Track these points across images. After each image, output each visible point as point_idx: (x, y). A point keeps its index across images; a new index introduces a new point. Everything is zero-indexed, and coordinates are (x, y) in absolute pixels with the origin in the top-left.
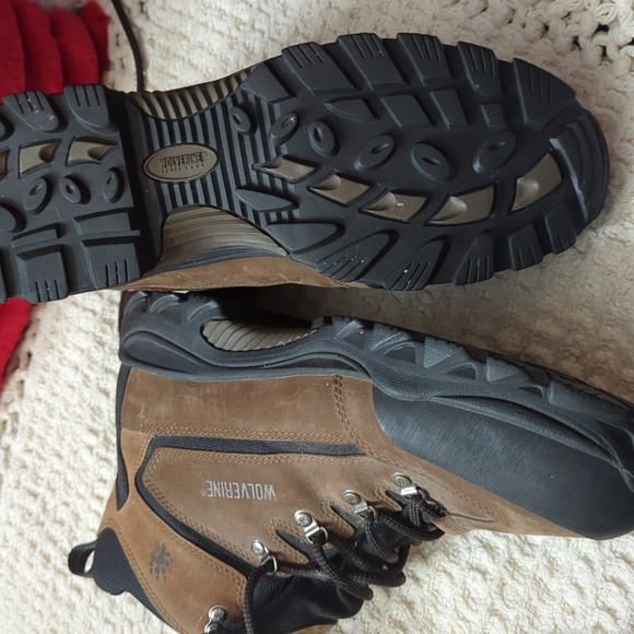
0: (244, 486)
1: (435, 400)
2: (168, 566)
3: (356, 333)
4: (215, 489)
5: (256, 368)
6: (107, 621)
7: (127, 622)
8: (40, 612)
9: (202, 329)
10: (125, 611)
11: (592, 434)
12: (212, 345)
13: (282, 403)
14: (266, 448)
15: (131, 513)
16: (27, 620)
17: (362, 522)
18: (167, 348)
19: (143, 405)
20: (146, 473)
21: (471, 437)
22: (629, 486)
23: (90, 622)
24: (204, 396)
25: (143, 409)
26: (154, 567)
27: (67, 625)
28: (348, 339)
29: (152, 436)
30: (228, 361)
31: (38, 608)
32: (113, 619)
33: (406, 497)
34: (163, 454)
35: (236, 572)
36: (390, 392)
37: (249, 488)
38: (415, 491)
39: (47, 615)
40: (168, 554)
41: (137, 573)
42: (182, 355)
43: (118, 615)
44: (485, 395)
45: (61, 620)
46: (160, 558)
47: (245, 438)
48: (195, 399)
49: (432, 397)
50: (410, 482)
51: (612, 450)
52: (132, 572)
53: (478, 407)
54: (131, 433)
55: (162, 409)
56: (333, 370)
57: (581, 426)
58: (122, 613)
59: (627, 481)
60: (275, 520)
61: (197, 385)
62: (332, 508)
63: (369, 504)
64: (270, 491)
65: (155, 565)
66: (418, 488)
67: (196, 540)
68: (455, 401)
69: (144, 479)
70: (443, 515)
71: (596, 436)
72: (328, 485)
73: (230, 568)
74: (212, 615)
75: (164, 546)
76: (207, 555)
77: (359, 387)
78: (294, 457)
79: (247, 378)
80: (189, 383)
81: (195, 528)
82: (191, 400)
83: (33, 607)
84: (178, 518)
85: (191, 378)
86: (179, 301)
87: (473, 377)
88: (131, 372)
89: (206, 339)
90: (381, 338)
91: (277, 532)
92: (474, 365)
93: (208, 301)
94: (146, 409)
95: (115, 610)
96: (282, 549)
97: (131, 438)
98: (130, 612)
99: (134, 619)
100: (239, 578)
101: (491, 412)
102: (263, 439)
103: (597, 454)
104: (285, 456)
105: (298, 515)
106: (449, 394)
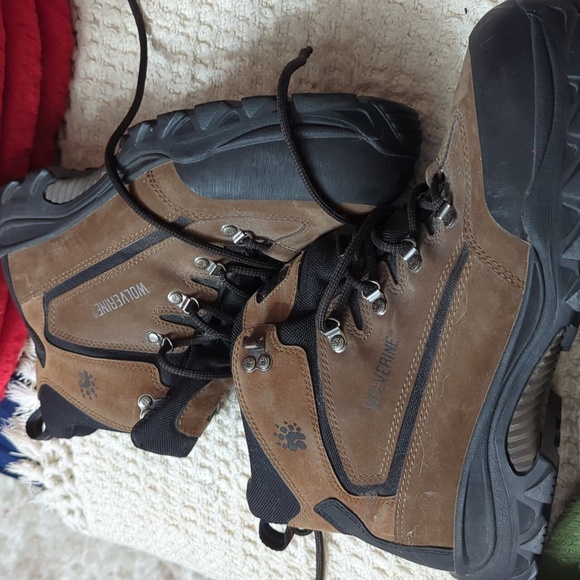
0: (122, 295)
1: (219, 150)
2: (94, 385)
3: (148, 132)
4: (103, 309)
5: (93, 201)
6: (202, 466)
7: (222, 463)
8: (134, 474)
9: (44, 196)
10: (218, 454)
11: (335, 121)
12: (56, 204)
13: (120, 214)
14: (124, 256)
15: (53, 363)
16: (124, 485)
17: (219, 282)
18: (25, 224)
19: (26, 276)
20: (50, 326)
21: (255, 165)
22: (379, 149)
23: (186, 471)
24: (66, 243)
25: (27, 279)
26: (85, 392)
27: (164, 479)
28: (145, 140)
29: (42, 295)
30: (72, 209)
31: (131, 472)
32: (207, 463)
33: (239, 242)
34: (55, 303)
35: (145, 364)
36: (186, 161)
37: (126, 294)
38: (243, 235)
39: (142, 476)
40: (91, 377)
41: (75, 403)
42: (39, 223)
43: (212, 458)
44: (252, 129)
45: (158, 476)
46: (87, 383)
47: (107, 256)
48: (60, 249)
49: (217, 150)
50: (236, 229)
51: (354, 127)
52: (71, 406)
53: (250, 140)
54: (28, 303)
55: (40, 271)
56: (143, 169)
57: (325, 120)
58: (215, 456)
59: (375, 146)
60: (156, 309)
61: (58, 239)
62: (193, 280)
63: (216, 262)
64: (143, 289)
65: (85, 390)
66: (243, 232)
67: (106, 355)
68: (233, 144)
69: (50, 331)
70: (271, 245)
71: (340, 122)
72: (181, 262)
73: (139, 363)
74: (141, 405)
75: (85, 372)
76: (119, 361)
77: (165, 171)
78: (147, 253)
79: (89, 213)
80: (52, 241)
81: (101, 347)
82: (58, 250)
83: (127, 473)
84: (86, 345)
85: (52, 236)
86: (20, 185)
87: (238, 120)
88: (9, 257)
89: (50, 202)
90: (165, 125)
91: (161, 318)
92: (235, 112)
93: (39, 172)
94: (30, 278)
95: (207, 455)
96: (171, 330)
97: (30, 307)
98: (223, 453)
99: (228, 459)
100: (149, 367)
101: (260, 139)
102: (119, 249)
103: (344, 135)
104: (140, 255)
105: (170, 298)
106: (227, 141)
